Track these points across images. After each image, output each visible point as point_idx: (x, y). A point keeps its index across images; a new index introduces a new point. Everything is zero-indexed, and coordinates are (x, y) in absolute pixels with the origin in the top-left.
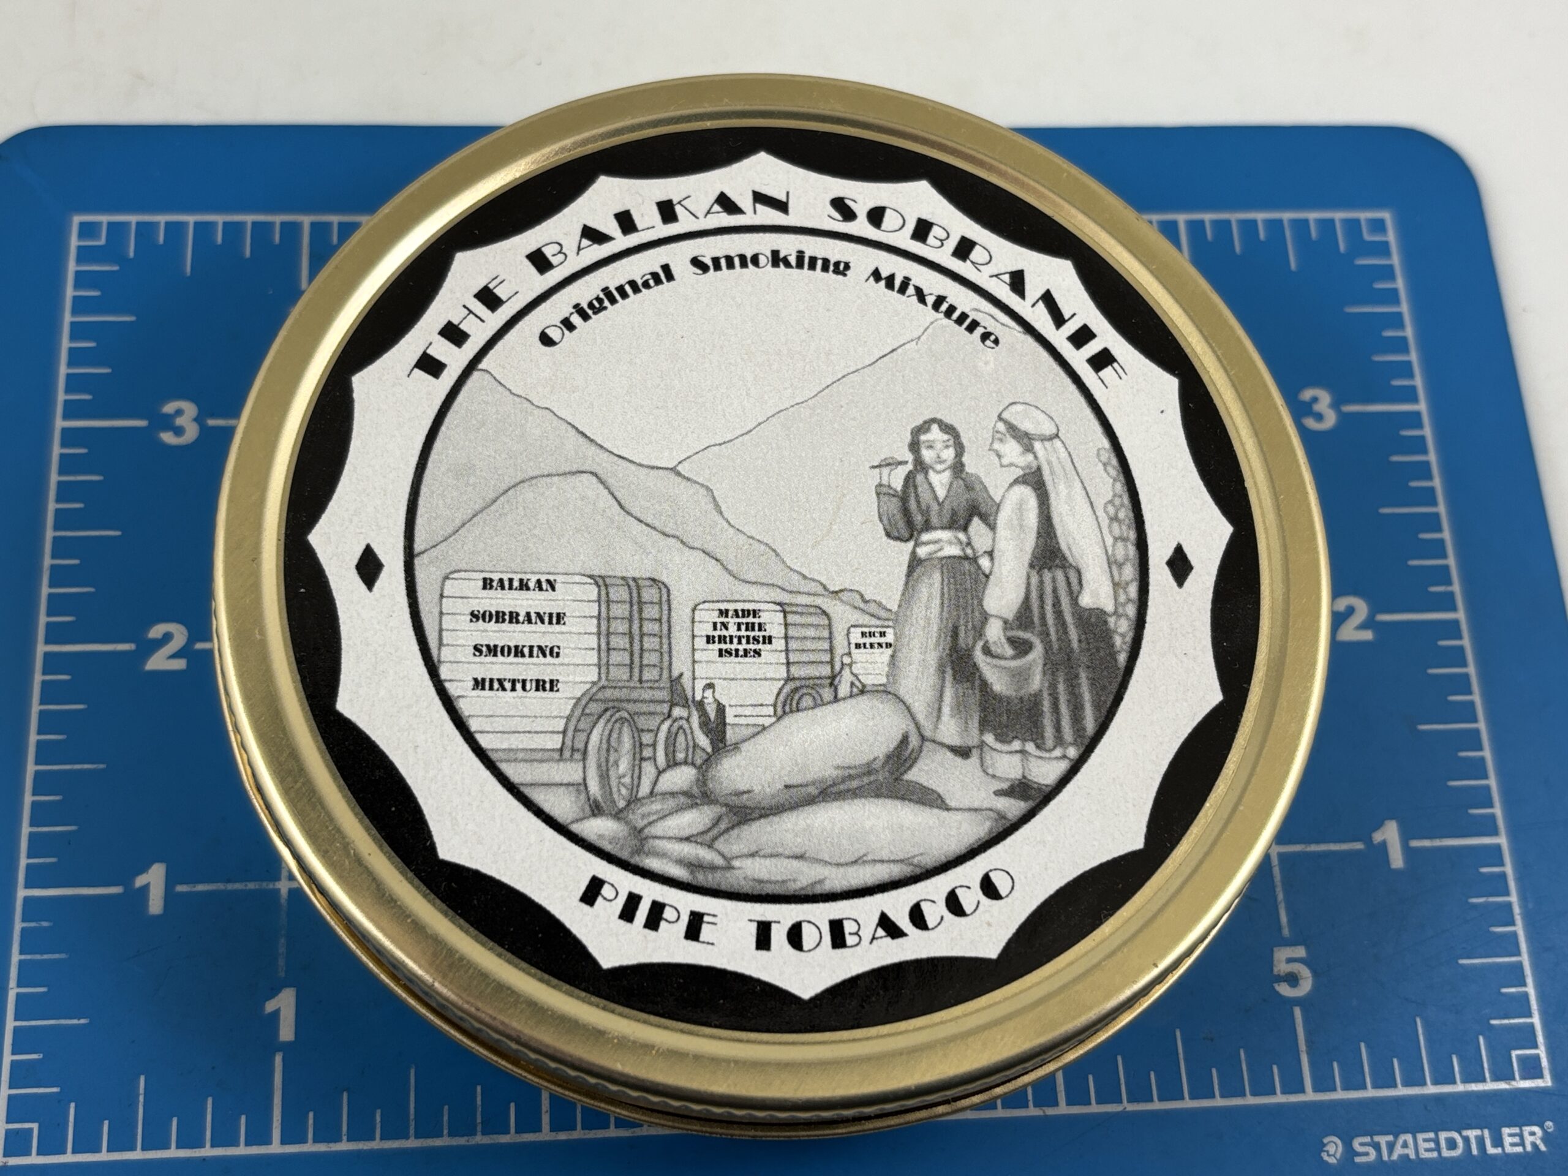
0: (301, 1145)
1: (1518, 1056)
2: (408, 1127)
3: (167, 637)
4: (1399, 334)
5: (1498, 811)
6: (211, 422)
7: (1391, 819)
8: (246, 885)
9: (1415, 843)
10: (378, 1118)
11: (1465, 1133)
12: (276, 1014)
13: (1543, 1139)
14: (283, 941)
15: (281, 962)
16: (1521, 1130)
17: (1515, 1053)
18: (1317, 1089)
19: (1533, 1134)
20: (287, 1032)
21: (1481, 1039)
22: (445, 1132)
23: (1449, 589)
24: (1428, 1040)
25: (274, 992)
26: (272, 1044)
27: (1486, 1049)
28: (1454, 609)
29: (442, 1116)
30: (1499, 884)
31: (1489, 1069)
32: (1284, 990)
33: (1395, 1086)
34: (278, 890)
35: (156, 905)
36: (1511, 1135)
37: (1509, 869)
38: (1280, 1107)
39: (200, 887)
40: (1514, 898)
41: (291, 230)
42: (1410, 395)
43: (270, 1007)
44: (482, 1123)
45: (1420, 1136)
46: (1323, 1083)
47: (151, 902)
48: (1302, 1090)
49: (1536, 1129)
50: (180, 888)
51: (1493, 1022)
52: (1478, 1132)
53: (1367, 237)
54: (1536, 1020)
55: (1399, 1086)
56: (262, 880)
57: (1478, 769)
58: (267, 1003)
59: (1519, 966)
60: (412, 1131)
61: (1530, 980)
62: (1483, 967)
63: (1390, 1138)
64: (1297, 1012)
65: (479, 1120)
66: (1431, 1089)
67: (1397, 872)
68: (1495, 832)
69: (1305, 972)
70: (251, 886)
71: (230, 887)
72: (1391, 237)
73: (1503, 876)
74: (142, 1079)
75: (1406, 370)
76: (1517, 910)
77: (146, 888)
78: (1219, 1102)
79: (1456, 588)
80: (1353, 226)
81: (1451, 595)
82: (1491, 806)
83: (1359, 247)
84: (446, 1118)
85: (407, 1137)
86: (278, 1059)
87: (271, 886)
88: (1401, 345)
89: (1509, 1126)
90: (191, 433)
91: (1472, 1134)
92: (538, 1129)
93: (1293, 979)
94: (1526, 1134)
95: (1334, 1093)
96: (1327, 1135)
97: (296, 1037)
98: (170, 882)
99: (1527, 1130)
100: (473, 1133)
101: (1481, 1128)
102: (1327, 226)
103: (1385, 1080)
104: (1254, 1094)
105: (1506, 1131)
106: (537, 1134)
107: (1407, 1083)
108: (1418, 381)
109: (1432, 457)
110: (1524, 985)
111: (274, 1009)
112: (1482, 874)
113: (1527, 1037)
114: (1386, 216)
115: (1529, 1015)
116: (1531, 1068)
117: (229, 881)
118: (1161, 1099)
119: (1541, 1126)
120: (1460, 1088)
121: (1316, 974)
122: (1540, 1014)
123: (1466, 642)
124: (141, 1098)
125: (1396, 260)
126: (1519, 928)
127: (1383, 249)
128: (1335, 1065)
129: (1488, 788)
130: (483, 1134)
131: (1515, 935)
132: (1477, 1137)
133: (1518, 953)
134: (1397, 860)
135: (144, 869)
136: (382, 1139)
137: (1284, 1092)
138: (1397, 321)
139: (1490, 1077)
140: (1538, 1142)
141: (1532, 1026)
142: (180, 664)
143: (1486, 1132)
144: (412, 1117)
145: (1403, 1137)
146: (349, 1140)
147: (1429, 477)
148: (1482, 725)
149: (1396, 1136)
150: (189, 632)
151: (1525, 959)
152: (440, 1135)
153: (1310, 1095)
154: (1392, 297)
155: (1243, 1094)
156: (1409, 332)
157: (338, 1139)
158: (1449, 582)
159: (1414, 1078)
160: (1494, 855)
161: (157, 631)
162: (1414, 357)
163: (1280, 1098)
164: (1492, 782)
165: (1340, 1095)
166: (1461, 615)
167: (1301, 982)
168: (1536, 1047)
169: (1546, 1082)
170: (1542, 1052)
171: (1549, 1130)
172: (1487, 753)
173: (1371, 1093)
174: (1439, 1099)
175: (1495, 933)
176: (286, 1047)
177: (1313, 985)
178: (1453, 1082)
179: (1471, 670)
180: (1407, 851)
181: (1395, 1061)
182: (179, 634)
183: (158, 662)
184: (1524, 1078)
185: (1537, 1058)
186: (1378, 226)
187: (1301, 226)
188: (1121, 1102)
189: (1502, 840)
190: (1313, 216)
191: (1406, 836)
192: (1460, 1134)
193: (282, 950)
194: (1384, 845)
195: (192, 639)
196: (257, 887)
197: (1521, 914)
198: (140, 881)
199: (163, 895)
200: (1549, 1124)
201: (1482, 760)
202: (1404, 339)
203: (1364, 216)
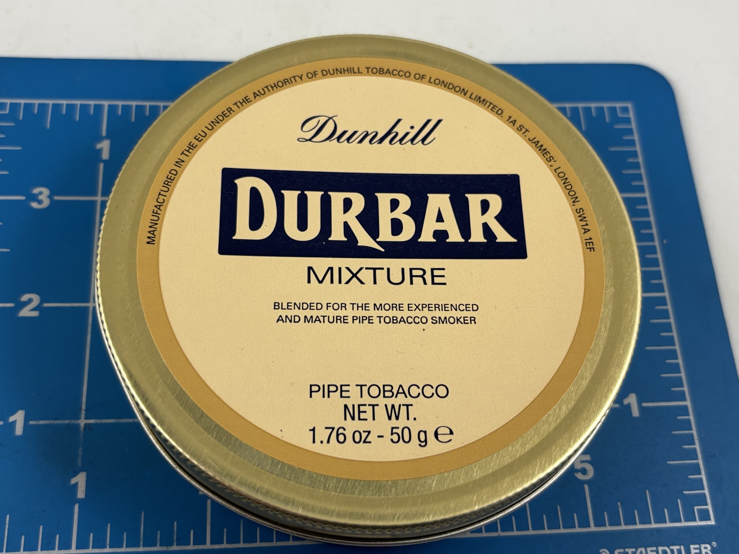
0: (86, 550)
1: (698, 510)
2: (139, 541)
3: (30, 301)
4: (636, 161)
5: (686, 389)
6: (56, 198)
7: (633, 392)
8: (64, 422)
9: (645, 405)
10: (125, 536)
11: (671, 547)
12: (76, 484)
13: (711, 551)
14: (81, 449)
15: (80, 459)
16: (700, 546)
17: (696, 508)
18: (596, 525)
19: (706, 548)
20: (81, 494)
21: (679, 501)
22: (158, 544)
23: (661, 281)
24: (652, 501)
25: (75, 473)
26: (74, 500)
27: (682, 506)
28: (663, 291)
29: (157, 537)
30: (687, 425)
31: (683, 516)
32: (580, 476)
33: (636, 524)
34: (80, 424)
35: (19, 430)
36: (695, 549)
37: (692, 417)
38: (578, 534)
39: (41, 422)
40: (694, 432)
41: (98, 108)
42: (641, 189)
43: (73, 481)
44: (177, 539)
45: (649, 549)
46: (599, 523)
47: (17, 429)
48: (589, 526)
49: (708, 546)
50: (32, 423)
51: (685, 492)
52: (678, 547)
53: (620, 115)
54: (706, 491)
55: (638, 524)
56: (72, 419)
57: (676, 369)
58: (72, 479)
59: (698, 465)
60: (142, 543)
61: (703, 472)
62: (679, 464)
63: (634, 550)
64: (586, 487)
65: (175, 538)
66: (654, 526)
67: (636, 419)
68: (684, 399)
69: (590, 468)
70: (66, 422)
71: (56, 422)
72: (631, 115)
73: (689, 421)
74: (8, 516)
75: (639, 177)
76: (696, 437)
77: (14, 422)
78: (547, 531)
79: (664, 281)
80: (613, 110)
81: (662, 285)
82: (682, 386)
83: (616, 119)
84: (159, 537)
85: (139, 546)
86: (76, 507)
87: (76, 422)
88: (637, 166)
89: (694, 544)
90: (46, 203)
91: (675, 548)
92: (204, 543)
93: (584, 471)
94: (702, 548)
95: (605, 527)
96: (601, 548)
97: (86, 496)
98: (27, 419)
99: (703, 546)
100: (172, 544)
101: (680, 545)
102: (600, 110)
103: (630, 521)
104: (564, 528)
105: (692, 547)
106: (204, 545)
107: (642, 523)
108: (645, 183)
109: (652, 219)
110: (700, 474)
111: (76, 482)
112: (679, 420)
113: (702, 500)
114: (629, 105)
115: (703, 489)
116: (705, 515)
117: (55, 419)
118: (517, 530)
119: (710, 544)
120: (669, 525)
121: (596, 469)
122: (708, 489)
123: (669, 307)
124: (7, 526)
125: (634, 126)
126: (697, 446)
127: (628, 121)
128: (605, 513)
129: (681, 378)
130: (177, 545)
131: (695, 450)
132: (677, 550)
133: (697, 459)
134: (636, 412)
135: (13, 413)
136: (127, 547)
137: (580, 527)
138: (634, 154)
139: (684, 519)
140: (709, 552)
141: (704, 495)
142: (36, 314)
143: (682, 547)
144: (142, 536)
145: (640, 550)
146: (110, 547)
147: (650, 228)
148: (677, 347)
149: (637, 549)
150: (41, 298)
151: (700, 462)
152: (155, 545)
153: (593, 528)
154: (632, 143)
155: (559, 528)
156: (640, 159)
157: (105, 547)
158: (661, 278)
159: (645, 520)
160: (684, 410)
161: (25, 298)
162: (643, 171)
163: (578, 530)
164: (683, 375)
165: (608, 528)
166: (666, 294)
167: (588, 472)
168: (706, 504)
169: (712, 522)
170: (710, 507)
171: (714, 546)
172: (680, 361)
173: (623, 527)
174: (658, 530)
175: (685, 449)
176: (80, 501)
177: (594, 473)
178: (665, 522)
179: (672, 320)
180: (641, 409)
181: (636, 512)
182: (36, 299)
183: (25, 312)
184: (701, 520)
185: (707, 510)
186: (625, 110)
187: (588, 110)
188: (497, 531)
189: (688, 403)
190: (593, 105)
191: (640, 401)
192: (669, 548)
193: (80, 453)
194: (629, 406)
195: (42, 301)
196: (69, 422)
197: (698, 439)
198: (11, 419)
199: (23, 426)
200: (714, 544)
201: (678, 364)
202: (638, 163)
203: (618, 105)
